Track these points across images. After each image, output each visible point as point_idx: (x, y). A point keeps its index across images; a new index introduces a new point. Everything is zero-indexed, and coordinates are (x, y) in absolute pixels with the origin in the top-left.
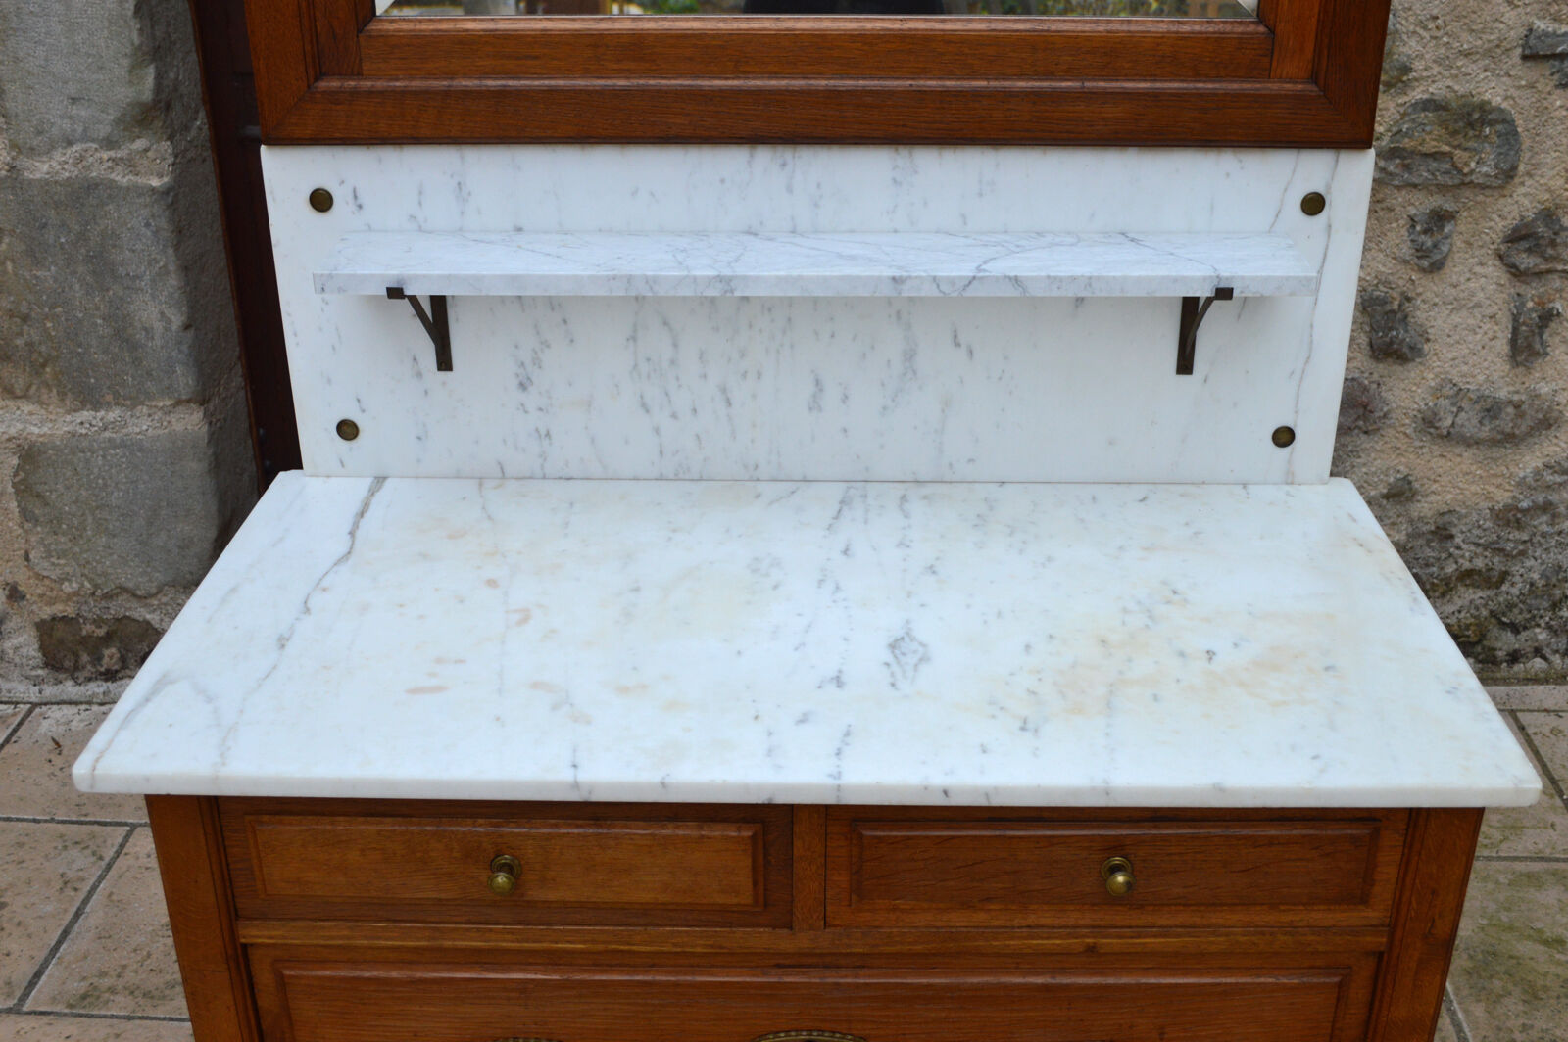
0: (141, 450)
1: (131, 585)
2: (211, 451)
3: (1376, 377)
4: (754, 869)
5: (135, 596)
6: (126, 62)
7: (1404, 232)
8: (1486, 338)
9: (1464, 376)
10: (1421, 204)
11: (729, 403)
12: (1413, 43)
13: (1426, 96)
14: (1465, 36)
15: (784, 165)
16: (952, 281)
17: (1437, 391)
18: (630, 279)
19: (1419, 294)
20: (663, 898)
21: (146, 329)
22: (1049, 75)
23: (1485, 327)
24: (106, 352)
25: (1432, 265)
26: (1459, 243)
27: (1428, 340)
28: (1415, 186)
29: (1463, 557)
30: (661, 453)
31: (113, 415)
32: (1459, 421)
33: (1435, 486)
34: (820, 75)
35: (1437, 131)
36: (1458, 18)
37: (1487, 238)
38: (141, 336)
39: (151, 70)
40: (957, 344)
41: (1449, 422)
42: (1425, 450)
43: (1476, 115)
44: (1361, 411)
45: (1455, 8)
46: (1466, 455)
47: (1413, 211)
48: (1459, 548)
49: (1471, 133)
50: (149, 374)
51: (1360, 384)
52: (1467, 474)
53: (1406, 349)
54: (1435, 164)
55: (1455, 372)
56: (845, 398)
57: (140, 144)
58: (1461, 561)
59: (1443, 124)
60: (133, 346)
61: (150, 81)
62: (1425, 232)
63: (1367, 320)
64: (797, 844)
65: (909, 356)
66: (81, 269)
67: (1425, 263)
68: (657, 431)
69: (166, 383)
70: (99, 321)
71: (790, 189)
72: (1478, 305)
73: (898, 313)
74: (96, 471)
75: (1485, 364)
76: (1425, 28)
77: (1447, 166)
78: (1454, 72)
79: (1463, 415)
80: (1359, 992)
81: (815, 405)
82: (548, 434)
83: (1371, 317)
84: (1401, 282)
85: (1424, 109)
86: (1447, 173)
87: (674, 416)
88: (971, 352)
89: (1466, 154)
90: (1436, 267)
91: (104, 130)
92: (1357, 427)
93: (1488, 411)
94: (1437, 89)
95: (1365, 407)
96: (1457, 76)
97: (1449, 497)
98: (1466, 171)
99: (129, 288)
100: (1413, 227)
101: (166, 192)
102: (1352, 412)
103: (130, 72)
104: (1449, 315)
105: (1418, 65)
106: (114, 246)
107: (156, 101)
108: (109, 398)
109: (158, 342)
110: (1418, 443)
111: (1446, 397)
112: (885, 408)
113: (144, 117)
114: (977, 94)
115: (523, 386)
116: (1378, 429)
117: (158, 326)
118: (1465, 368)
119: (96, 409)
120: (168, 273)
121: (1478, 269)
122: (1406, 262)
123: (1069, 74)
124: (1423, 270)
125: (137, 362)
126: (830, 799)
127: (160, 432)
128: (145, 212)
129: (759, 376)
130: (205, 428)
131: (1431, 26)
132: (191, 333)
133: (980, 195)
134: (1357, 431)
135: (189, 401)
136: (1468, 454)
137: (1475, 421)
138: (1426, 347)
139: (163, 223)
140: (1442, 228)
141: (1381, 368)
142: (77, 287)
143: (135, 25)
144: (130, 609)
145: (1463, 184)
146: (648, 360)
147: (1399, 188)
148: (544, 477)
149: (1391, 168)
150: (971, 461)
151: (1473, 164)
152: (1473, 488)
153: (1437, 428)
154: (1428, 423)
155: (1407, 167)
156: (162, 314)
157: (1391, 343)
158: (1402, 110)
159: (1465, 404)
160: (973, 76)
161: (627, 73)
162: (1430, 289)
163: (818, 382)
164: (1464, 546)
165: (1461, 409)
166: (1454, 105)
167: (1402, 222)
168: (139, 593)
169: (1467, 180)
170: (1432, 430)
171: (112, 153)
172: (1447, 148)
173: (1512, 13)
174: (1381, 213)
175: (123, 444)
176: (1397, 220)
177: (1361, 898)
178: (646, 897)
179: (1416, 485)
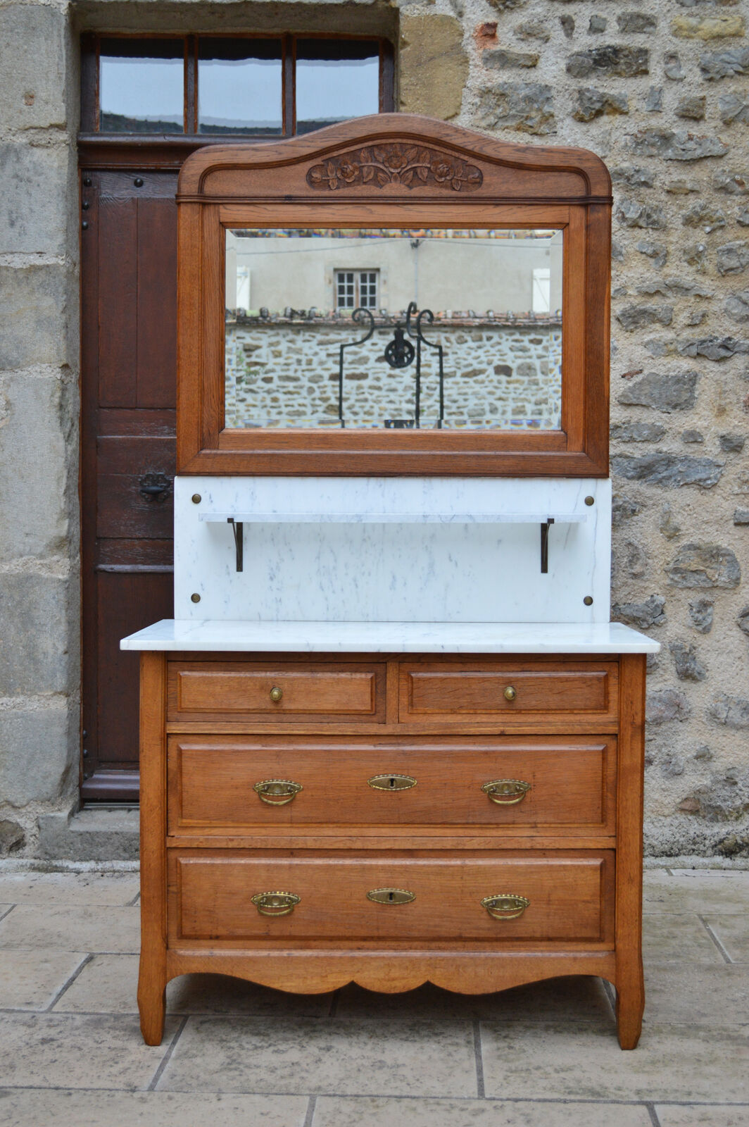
0: (31, 720)
1: (12, 799)
2: (67, 723)
3: (682, 689)
4: (372, 693)
5: (14, 807)
6: (56, 517)
7: (687, 612)
8: (738, 670)
9: (729, 690)
10: (696, 597)
11: (357, 586)
12: (679, 517)
13: (689, 543)
14: (704, 514)
15: (381, 486)
16: (446, 517)
17: (716, 698)
18: (322, 516)
19: (700, 645)
20: (336, 707)
21: (44, 653)
22: (483, 450)
23: (737, 664)
24: (21, 664)
25: (704, 629)
26: (717, 619)
27: (708, 670)
28: (690, 588)
29: (744, 795)
30: (328, 609)
31: (19, 700)
32: (730, 715)
33: (722, 753)
34: (395, 450)
35: (697, 560)
36: (700, 506)
37: (731, 616)
38: (41, 657)
39: (67, 522)
40: (451, 560)
41: (725, 715)
42: (714, 732)
43: (714, 552)
44: (676, 708)
45: (698, 501)
46: (736, 735)
47: (690, 601)
48: (741, 790)
49: (713, 560)
50: (42, 677)
51: (674, 693)
52: (739, 746)
53: (696, 674)
54: (698, 576)
55: (724, 687)
56: (405, 584)
57: (56, 558)
58: (743, 798)
59: (699, 556)
60: (36, 661)
61: (66, 527)
62: (699, 612)
63: (673, 658)
64: (388, 682)
65: (431, 565)
66: (16, 620)
67: (700, 628)
68: (326, 599)
69: (50, 683)
70: (21, 648)
71: (383, 495)
72: (731, 652)
73: (426, 547)
74: (5, 731)
75: (739, 684)
76: (684, 510)
77: (704, 578)
78: (702, 531)
79: (731, 711)
80: (611, 758)
81: (392, 587)
82: (280, 600)
83: (675, 656)
84: (689, 639)
85: (689, 549)
86: (704, 581)
87: (334, 592)
88: (456, 564)
89: (712, 571)
90: (706, 631)
91: (39, 550)
92: (676, 718)
93: (745, 709)
94: (695, 540)
95: (678, 706)
96: (703, 533)
97: (731, 759)
98: (714, 579)
99: (39, 630)
100: (692, 609)
101: (66, 582)
102: (672, 709)
103: (58, 521)
104: (717, 657)
105: (683, 528)
106: (35, 608)
107: (67, 537)
108: (19, 690)
109: (50, 660)
110: (710, 728)
111: (722, 702)
112: (421, 589)
113: (60, 544)
114: (455, 456)
115: (271, 579)
116: (687, 719)
117: (51, 651)
118: (729, 685)
119: (10, 697)
120: (61, 622)
121: (728, 633)
122: (691, 628)
123: (490, 449)
124: (700, 632)
125: (37, 671)
126: (401, 650)
127: (42, 709)
128: (54, 591)
129: (369, 574)
130: (66, 709)
131: (687, 509)
132: (67, 656)
133: (458, 497)
134: (676, 720)
135: (60, 693)
136: (739, 734)
137: (739, 715)
138: (707, 674)
139: (62, 597)
140: (706, 610)
141: (686, 685)
142: (12, 629)
143: (63, 499)
144: (9, 815)
145: (714, 587)
146: (324, 567)
147: (682, 589)
148: (278, 621)
149: (676, 579)
150: (458, 612)
151: (717, 576)
152: (744, 754)
153: (718, 719)
154: (714, 715)
155: (684, 578)
156: (54, 644)
157: (687, 670)
158: (678, 549)
159: (732, 705)
160: (454, 450)
161: (321, 448)
162: (704, 642)
163: (394, 577)
164: (743, 789)
165: (730, 708)
166: (704, 547)
167: (686, 607)
168: (17, 804)
169: (715, 585)
170: (716, 720)
171: (42, 561)
172: (702, 568)
173: (727, 503)
174: (674, 602)
175: (22, 717)
176: (683, 606)
177: (605, 707)
178: (329, 707)
179: (712, 752)
